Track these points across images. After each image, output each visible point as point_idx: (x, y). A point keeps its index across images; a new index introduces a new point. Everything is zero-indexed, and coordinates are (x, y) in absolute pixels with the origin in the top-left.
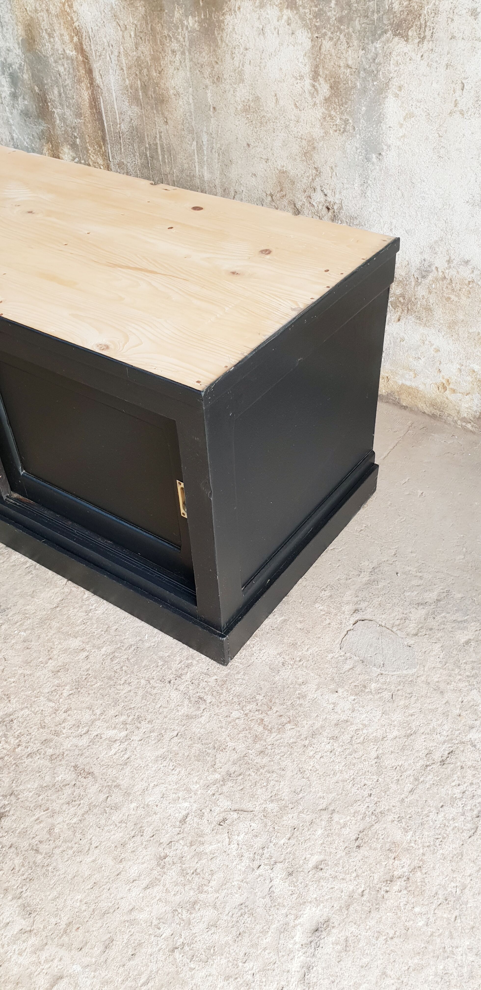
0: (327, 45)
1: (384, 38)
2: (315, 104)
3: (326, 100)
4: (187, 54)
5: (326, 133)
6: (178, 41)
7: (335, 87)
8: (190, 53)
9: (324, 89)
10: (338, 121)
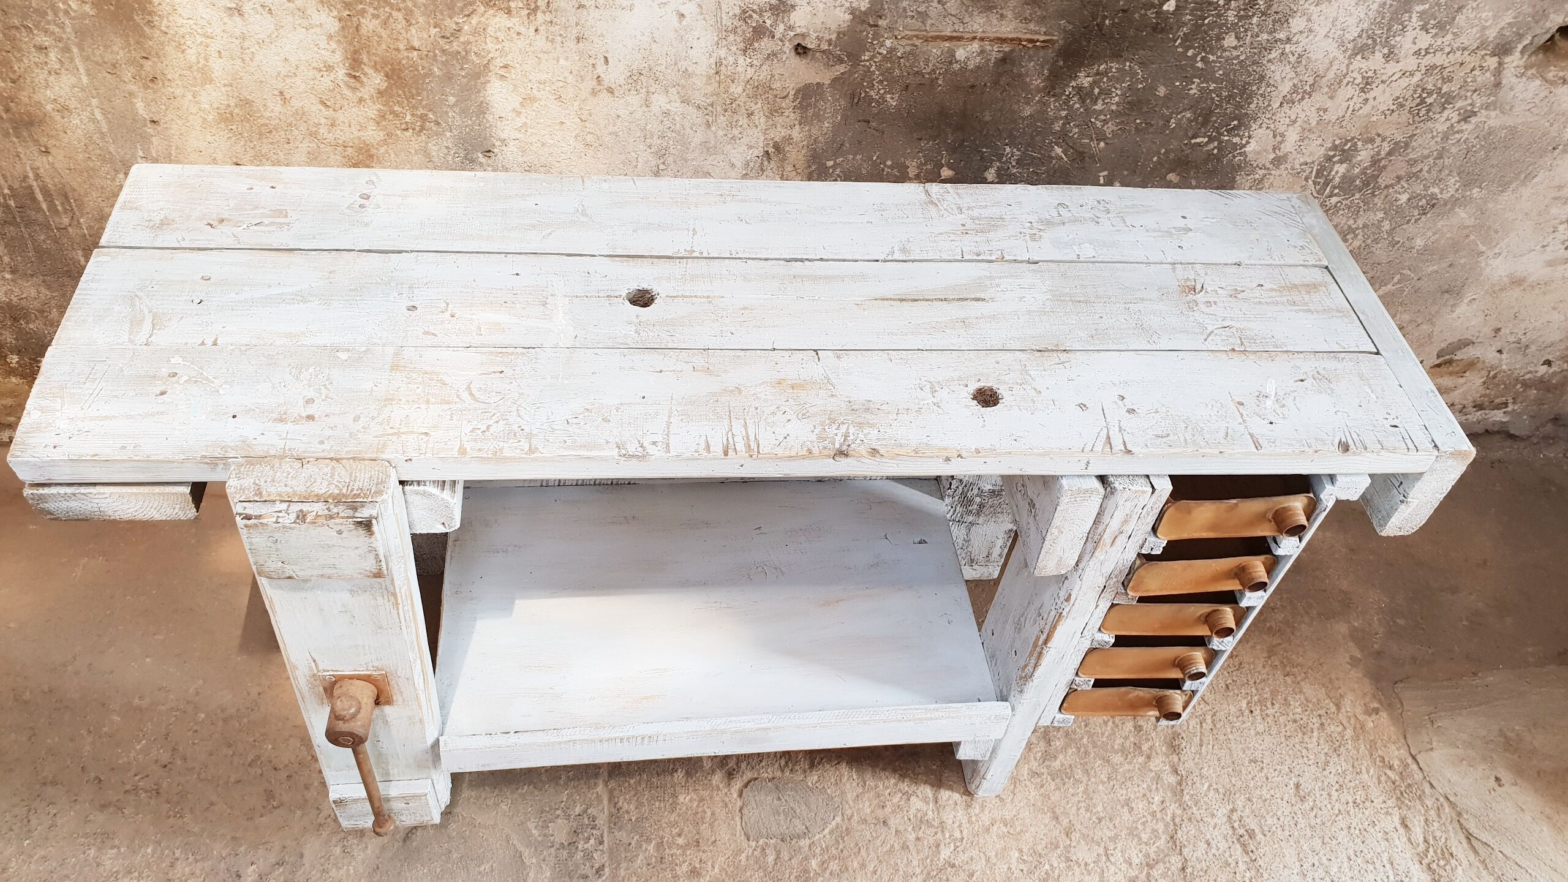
0: (369, 25)
1: (467, 11)
2: (361, 100)
3: (380, 93)
4: (75, 50)
5: (388, 135)
6: (48, 33)
7: (393, 76)
8: (81, 49)
9: (375, 80)
10: (408, 118)
